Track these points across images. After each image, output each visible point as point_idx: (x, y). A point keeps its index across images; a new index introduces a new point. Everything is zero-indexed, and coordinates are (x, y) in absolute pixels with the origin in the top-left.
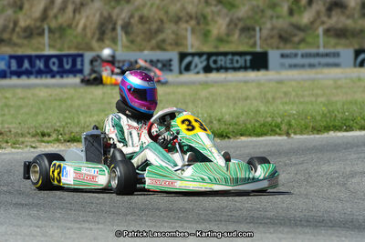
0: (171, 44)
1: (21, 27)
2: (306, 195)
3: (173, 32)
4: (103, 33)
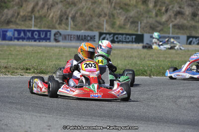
0: (95, 28)
1: (21, 16)
2: (156, 106)
3: (97, 22)
4: (61, 21)
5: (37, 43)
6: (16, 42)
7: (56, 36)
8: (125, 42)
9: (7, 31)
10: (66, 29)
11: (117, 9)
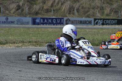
0: (92, 16)
1: (44, 9)
3: (92, 12)
4: (70, 11)
5: (55, 26)
6: (42, 26)
7: (67, 21)
8: (110, 24)
9: (36, 19)
10: (73, 17)
11: (105, 4)
